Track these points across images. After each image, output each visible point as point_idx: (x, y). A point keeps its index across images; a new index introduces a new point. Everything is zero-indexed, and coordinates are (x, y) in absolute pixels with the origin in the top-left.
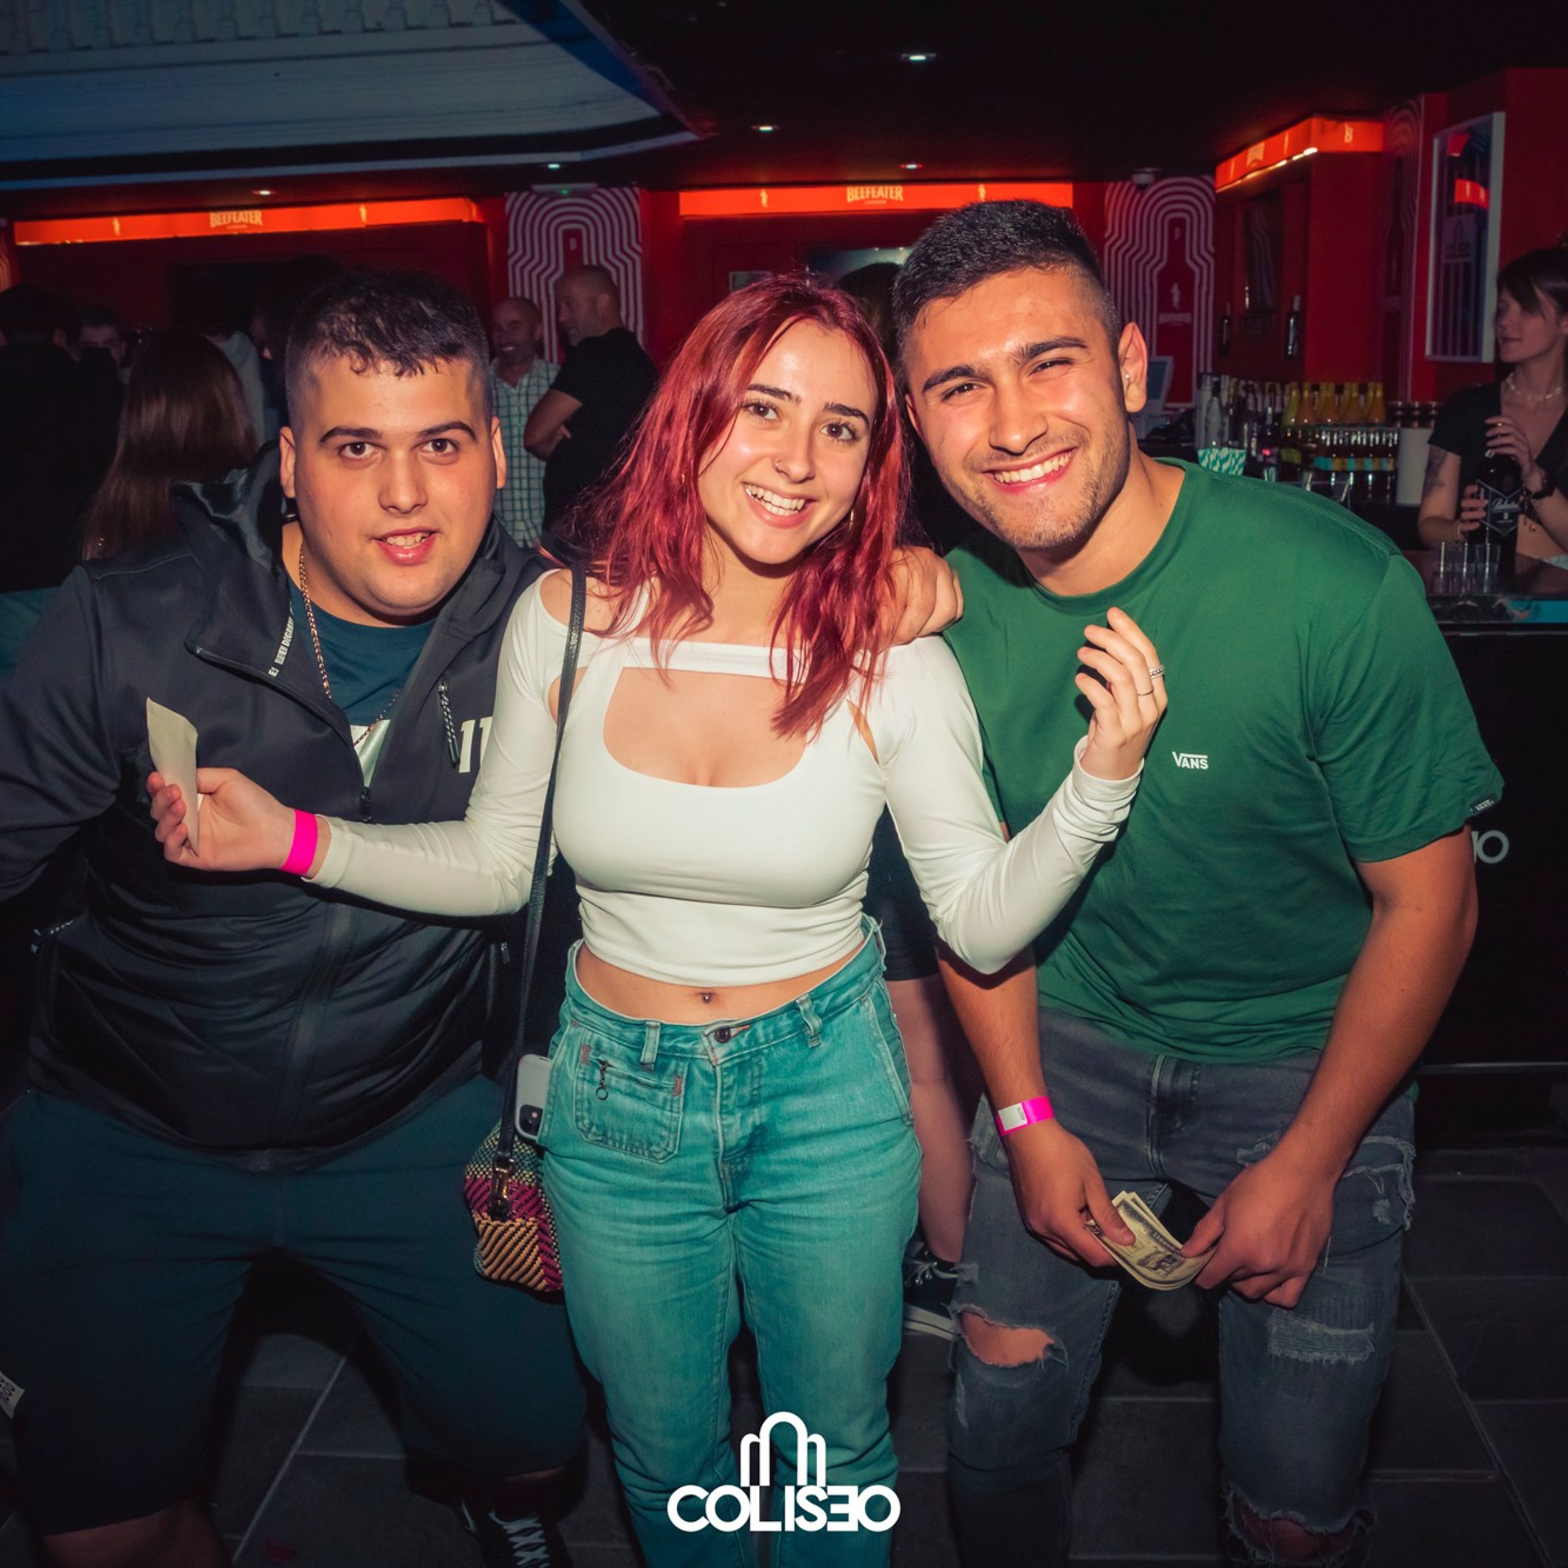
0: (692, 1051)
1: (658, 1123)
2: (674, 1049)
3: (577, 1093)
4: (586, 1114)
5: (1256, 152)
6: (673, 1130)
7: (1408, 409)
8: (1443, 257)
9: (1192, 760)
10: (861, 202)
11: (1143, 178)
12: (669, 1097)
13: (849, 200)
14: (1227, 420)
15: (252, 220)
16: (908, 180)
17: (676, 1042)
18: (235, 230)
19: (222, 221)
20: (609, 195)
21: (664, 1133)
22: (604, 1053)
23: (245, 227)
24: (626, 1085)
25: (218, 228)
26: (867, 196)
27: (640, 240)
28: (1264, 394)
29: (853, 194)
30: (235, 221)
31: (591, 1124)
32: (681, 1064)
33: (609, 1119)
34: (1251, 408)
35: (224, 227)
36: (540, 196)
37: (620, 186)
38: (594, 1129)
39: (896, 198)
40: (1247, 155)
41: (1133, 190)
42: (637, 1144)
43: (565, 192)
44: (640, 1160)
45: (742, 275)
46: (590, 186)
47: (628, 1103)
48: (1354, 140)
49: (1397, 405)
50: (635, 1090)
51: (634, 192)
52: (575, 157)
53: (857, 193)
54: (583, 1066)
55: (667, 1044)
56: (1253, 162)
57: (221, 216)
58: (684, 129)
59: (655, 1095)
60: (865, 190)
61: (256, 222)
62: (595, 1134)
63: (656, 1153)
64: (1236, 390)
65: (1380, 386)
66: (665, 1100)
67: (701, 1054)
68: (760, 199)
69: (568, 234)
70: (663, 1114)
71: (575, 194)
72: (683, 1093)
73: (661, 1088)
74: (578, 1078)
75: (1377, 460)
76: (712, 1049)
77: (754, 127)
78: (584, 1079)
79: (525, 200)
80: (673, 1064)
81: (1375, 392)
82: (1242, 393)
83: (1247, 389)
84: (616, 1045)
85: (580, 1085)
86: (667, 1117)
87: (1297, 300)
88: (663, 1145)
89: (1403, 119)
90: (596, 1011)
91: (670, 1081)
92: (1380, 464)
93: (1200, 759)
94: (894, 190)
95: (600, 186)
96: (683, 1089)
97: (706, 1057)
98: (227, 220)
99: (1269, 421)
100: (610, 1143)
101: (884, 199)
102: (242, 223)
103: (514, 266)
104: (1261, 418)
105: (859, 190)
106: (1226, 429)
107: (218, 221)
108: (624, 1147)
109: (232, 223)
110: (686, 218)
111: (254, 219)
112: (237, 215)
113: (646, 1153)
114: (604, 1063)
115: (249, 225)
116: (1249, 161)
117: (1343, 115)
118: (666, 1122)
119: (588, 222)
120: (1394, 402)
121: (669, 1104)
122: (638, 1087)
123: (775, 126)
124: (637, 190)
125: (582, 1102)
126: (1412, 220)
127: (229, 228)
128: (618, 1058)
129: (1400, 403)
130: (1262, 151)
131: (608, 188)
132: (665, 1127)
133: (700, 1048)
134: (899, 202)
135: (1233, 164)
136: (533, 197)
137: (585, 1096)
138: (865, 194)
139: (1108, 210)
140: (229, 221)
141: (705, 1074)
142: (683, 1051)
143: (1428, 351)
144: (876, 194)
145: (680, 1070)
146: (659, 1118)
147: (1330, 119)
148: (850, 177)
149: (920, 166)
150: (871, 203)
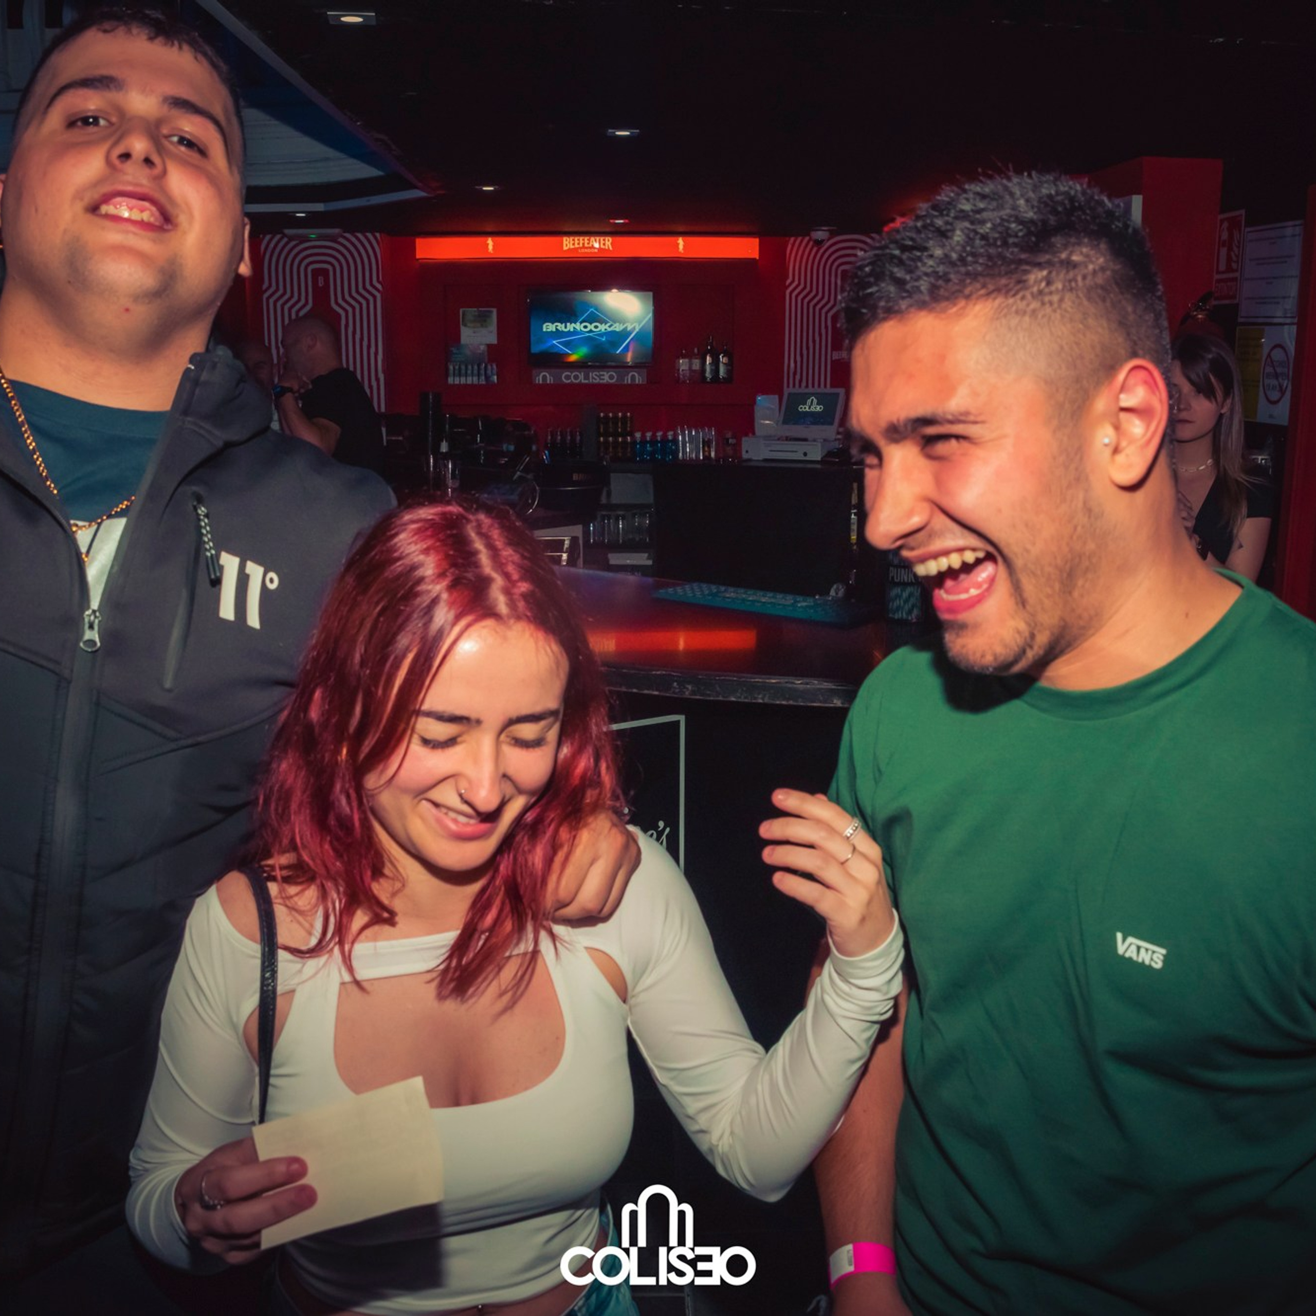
9: (1142, 951)
10: (575, 250)
11: (820, 235)
13: (565, 248)
16: (615, 232)
20: (353, 239)
26: (581, 245)
27: (381, 279)
29: (568, 243)
36: (291, 239)
37: (363, 232)
39: (607, 247)
41: (811, 243)
43: (312, 236)
45: (471, 312)
46: (337, 231)
51: (375, 238)
52: (319, 207)
53: (571, 242)
60: (578, 240)
68: (487, 245)
69: (316, 273)
71: (320, 238)
77: (477, 187)
79: (278, 242)
93: (1154, 952)
94: (604, 240)
95: (345, 231)
101: (595, 248)
103: (268, 299)
105: (574, 240)
110: (421, 261)
119: (334, 261)
123: (497, 187)
124: (378, 235)
131: (353, 233)
134: (606, 250)
136: (285, 240)
138: (579, 244)
139: (789, 262)
144: (588, 244)
148: (566, 229)
149: (627, 221)
150: (583, 250)
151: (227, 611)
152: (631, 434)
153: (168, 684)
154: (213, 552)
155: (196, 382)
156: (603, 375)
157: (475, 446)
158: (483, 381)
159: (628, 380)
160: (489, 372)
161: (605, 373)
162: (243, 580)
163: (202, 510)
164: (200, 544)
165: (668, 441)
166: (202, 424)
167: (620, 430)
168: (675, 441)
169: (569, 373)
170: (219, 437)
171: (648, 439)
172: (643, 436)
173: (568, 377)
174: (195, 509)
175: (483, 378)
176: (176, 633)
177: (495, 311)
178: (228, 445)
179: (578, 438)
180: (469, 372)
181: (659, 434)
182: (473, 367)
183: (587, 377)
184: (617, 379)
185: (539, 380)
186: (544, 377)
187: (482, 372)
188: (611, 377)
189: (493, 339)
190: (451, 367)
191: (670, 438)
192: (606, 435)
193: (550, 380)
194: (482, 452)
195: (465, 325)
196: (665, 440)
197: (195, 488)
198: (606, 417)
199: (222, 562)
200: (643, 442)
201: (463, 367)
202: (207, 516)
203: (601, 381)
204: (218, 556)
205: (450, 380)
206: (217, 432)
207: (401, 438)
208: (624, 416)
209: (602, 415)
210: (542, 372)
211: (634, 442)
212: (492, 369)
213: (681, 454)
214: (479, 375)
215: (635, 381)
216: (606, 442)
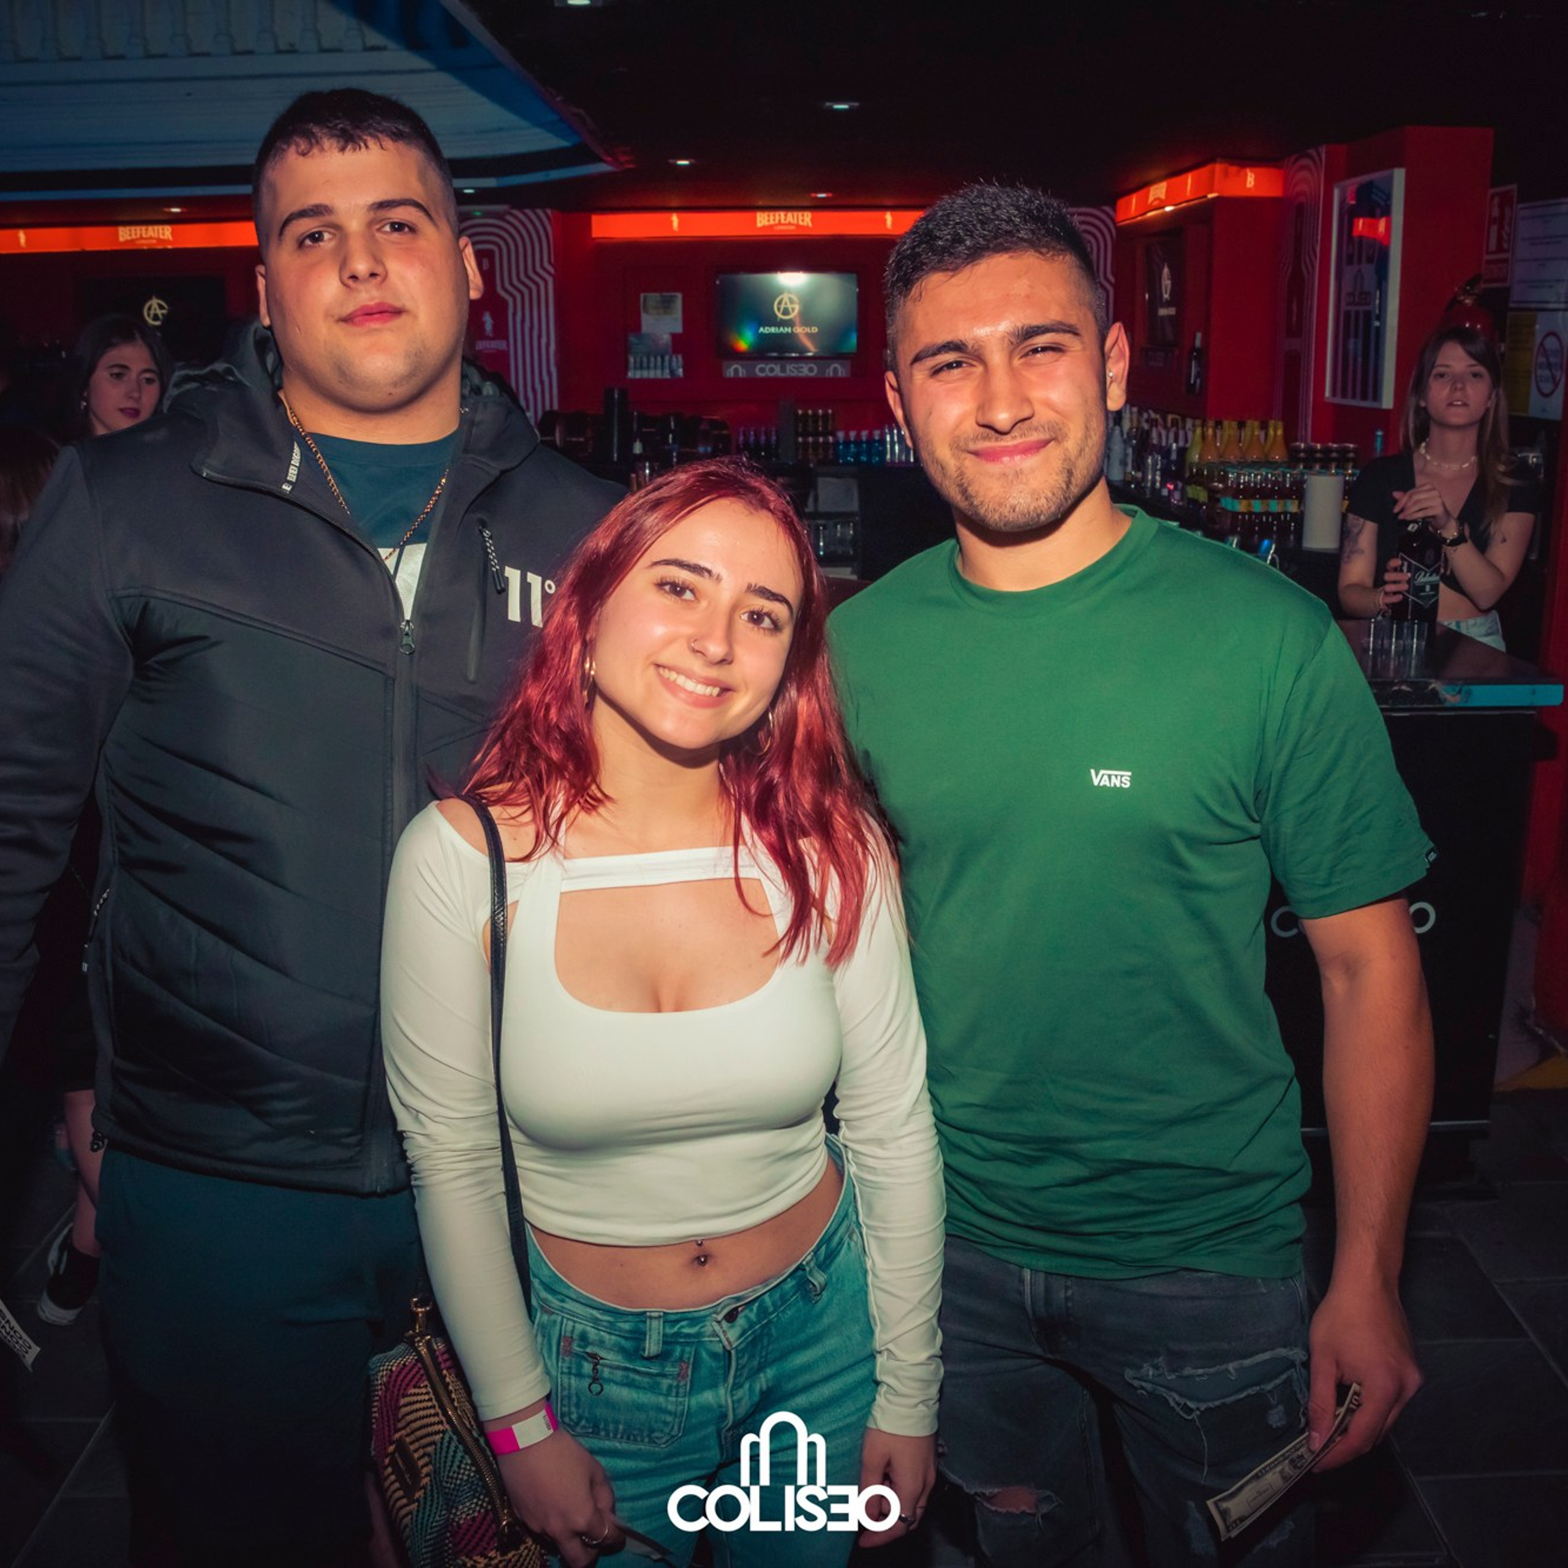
0: (698, 1335)
1: (660, 1409)
2: (678, 1334)
3: (563, 1389)
4: (573, 1409)
5: (1158, 190)
6: (678, 1413)
7: (1310, 451)
8: (1343, 304)
10: (771, 226)
12: (675, 1383)
13: (759, 225)
14: (1130, 451)
15: (161, 235)
16: (817, 207)
17: (679, 1328)
18: (143, 245)
19: (130, 235)
20: (521, 216)
21: (669, 1419)
22: (592, 1344)
23: (154, 241)
24: (622, 1376)
25: (127, 242)
26: (777, 221)
27: (552, 260)
28: (1165, 427)
29: (763, 220)
30: (144, 236)
31: (580, 1418)
32: (688, 1349)
33: (601, 1412)
34: (1155, 441)
35: (132, 241)
37: (533, 208)
38: (583, 1422)
39: (805, 224)
40: (1148, 193)
42: (636, 1432)
43: (478, 214)
44: (638, 1447)
45: (653, 297)
46: (505, 208)
47: (625, 1394)
48: (1255, 185)
49: (1299, 446)
50: (633, 1380)
51: (547, 213)
52: (490, 182)
53: (766, 218)
54: (567, 1359)
55: (670, 1331)
56: (1155, 199)
57: (130, 230)
58: (601, 160)
59: (658, 1384)
60: (774, 216)
61: (166, 237)
62: (584, 1427)
63: (658, 1438)
64: (1139, 422)
65: (1280, 424)
66: (670, 1387)
67: (709, 1336)
68: (671, 222)
70: (667, 1401)
71: (487, 215)
72: (690, 1377)
73: (664, 1376)
74: (562, 1373)
75: (1282, 502)
76: (724, 1332)
77: (671, 161)
78: (570, 1373)
80: (678, 1349)
81: (1275, 431)
82: (1146, 426)
83: (1153, 423)
84: (607, 1336)
85: (566, 1380)
86: (672, 1403)
87: (1199, 335)
88: (667, 1430)
89: (1303, 168)
90: (581, 1300)
91: (675, 1367)
92: (1285, 505)
94: (803, 216)
95: (512, 208)
96: (690, 1373)
97: (718, 1339)
98: (136, 234)
99: (1174, 456)
100: (603, 1433)
101: (793, 225)
102: (151, 238)
104: (1166, 452)
105: (769, 216)
106: (1130, 460)
107: (126, 235)
108: (619, 1436)
109: (141, 238)
110: (597, 241)
111: (163, 234)
112: (147, 230)
113: (646, 1440)
114: (594, 1356)
115: (159, 240)
116: (1151, 199)
117: (1245, 161)
118: (671, 1407)
119: (501, 243)
120: (1298, 444)
121: (674, 1390)
122: (637, 1377)
123: (693, 161)
124: (549, 211)
125: (569, 1398)
126: (1313, 266)
127: (138, 242)
128: (611, 1349)
129: (1303, 445)
130: (1164, 190)
131: (521, 208)
132: (670, 1413)
133: (708, 1330)
134: (807, 227)
135: (1134, 199)
137: (573, 1391)
138: (774, 220)
140: (138, 236)
141: (714, 1355)
142: (688, 1335)
143: (1327, 393)
144: (785, 220)
145: (686, 1356)
146: (664, 1405)
147: (1232, 164)
148: (760, 203)
149: (830, 195)
150: (780, 228)
151: (514, 614)
152: (834, 434)
153: (472, 676)
154: (498, 567)
155: (472, 423)
156: (802, 368)
157: (667, 447)
158: (667, 375)
159: (830, 373)
160: (674, 364)
161: (804, 365)
162: (525, 588)
163: (487, 533)
164: (486, 561)
165: (875, 441)
166: (478, 458)
167: (820, 429)
168: (882, 441)
169: (762, 366)
170: (495, 467)
171: (852, 439)
172: (847, 435)
173: (762, 370)
174: (481, 532)
175: (667, 371)
176: (474, 635)
177: (679, 297)
178: (503, 472)
179: (774, 438)
180: (652, 365)
181: (864, 434)
182: (655, 359)
183: (783, 370)
184: (818, 372)
185: (730, 373)
186: (736, 371)
187: (667, 364)
188: (811, 370)
189: (679, 329)
190: (632, 360)
191: (877, 438)
192: (805, 434)
193: (742, 373)
194: (675, 454)
195: (646, 311)
196: (870, 441)
197: (479, 515)
198: (805, 414)
199: (506, 575)
200: (847, 442)
201: (645, 359)
202: (491, 538)
203: (800, 375)
204: (502, 570)
205: (630, 374)
206: (493, 464)
207: (582, 439)
208: (825, 415)
209: (800, 412)
210: (732, 365)
211: (836, 443)
212: (678, 361)
213: (888, 456)
214: (663, 369)
215: (837, 373)
216: (805, 443)
